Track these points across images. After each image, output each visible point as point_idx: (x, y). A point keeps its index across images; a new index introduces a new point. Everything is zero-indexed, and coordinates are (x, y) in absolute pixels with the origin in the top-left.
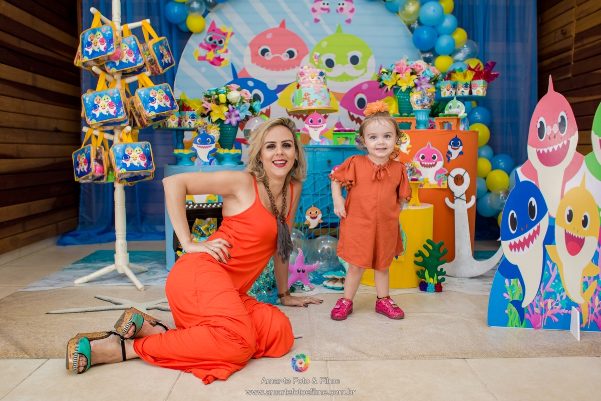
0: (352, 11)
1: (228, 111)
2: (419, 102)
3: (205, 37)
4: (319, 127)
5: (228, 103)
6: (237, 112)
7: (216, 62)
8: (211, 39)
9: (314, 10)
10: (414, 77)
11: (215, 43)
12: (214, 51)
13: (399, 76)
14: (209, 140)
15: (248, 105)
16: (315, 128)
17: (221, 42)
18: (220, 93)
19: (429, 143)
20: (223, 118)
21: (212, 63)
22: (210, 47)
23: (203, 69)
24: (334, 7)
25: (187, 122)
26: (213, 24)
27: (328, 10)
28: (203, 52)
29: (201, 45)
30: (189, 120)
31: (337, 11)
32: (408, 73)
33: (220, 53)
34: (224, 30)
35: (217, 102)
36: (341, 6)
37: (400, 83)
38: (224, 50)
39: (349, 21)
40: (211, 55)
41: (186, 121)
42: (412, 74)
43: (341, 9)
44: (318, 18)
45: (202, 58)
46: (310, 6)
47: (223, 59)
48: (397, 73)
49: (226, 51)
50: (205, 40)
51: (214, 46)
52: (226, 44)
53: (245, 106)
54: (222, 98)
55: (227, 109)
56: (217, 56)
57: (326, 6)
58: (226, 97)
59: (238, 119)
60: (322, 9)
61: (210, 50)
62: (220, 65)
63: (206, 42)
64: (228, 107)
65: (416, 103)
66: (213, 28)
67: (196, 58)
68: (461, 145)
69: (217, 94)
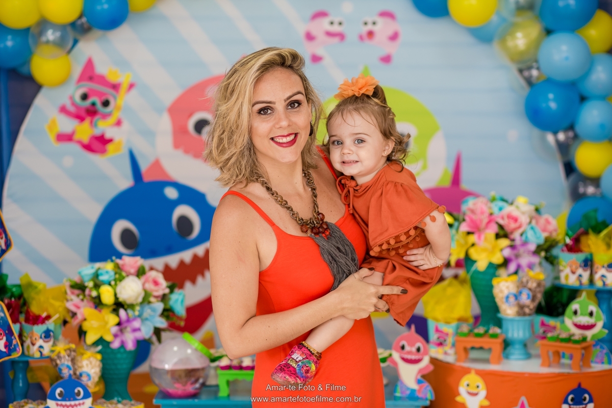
0: (394, 37)
1: (119, 324)
2: (512, 299)
3: (72, 93)
5: (118, 305)
6: (136, 324)
7: (96, 145)
8: (85, 97)
9: (310, 37)
10: (504, 242)
11: (93, 104)
12: (91, 122)
13: (473, 239)
14: (79, 392)
15: (160, 306)
17: (106, 104)
18: (103, 283)
19: (523, 399)
20: (109, 338)
21: (88, 147)
22: (83, 114)
23: (68, 161)
24: (353, 31)
25: (36, 347)
26: (90, 64)
27: (341, 36)
28: (67, 125)
29: (63, 110)
30: (40, 342)
31: (361, 38)
32: (491, 233)
33: (104, 127)
34: (113, 78)
35: (98, 303)
36: (370, 27)
37: (474, 254)
38: (112, 120)
39: (387, 59)
40: (85, 131)
41: (33, 344)
42: (498, 236)
43: (371, 34)
44: (320, 52)
45: (66, 138)
46: (301, 28)
47: (110, 141)
48: (469, 233)
49: (119, 123)
50: (71, 98)
51: (92, 112)
52: (118, 108)
54: (107, 296)
55: (116, 320)
56: (97, 132)
57: (336, 28)
58: (115, 295)
59: (139, 335)
60: (329, 34)
61: (81, 119)
62: (103, 151)
63: (73, 104)
64: (118, 315)
65: (504, 300)
66: (89, 73)
67: (52, 137)
68: (591, 401)
69: (97, 286)
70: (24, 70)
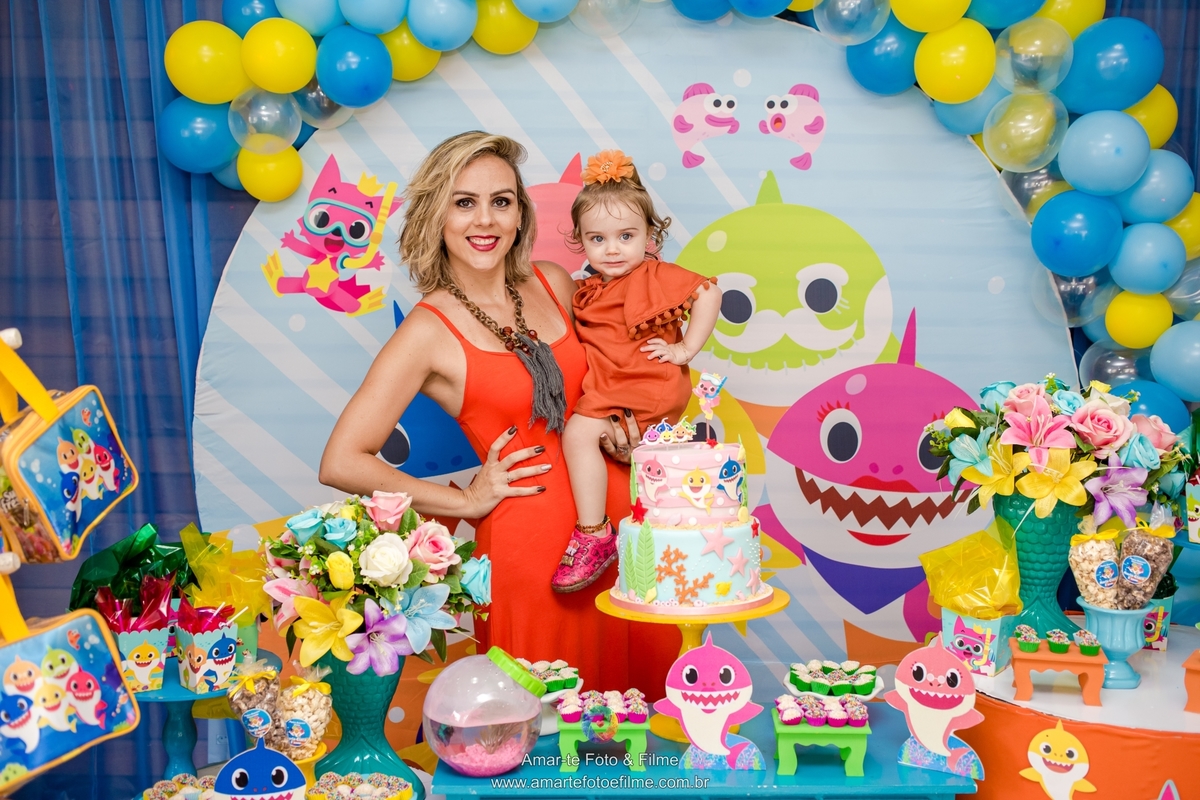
0: (815, 127)
1: (362, 629)
2: (1108, 575)
4: (721, 699)
5: (366, 590)
6: (398, 627)
7: (342, 297)
8: (323, 220)
9: (682, 125)
10: (1087, 467)
11: (337, 232)
12: (333, 261)
13: (1024, 460)
14: (279, 773)
15: (443, 591)
16: (706, 701)
17: (357, 231)
18: (335, 546)
19: (1170, 782)
20: (342, 655)
21: (327, 301)
22: (322, 248)
23: (297, 323)
24: (750, 115)
25: (200, 674)
26: (331, 166)
27: (733, 125)
29: (289, 241)
30: (210, 665)
31: (763, 126)
32: (1064, 444)
33: (355, 267)
34: (368, 190)
35: (324, 584)
36: (777, 109)
37: (1027, 487)
38: (367, 257)
39: (803, 162)
40: (323, 276)
41: (196, 671)
42: (1078, 455)
43: (778, 121)
44: (696, 150)
45: (293, 285)
46: (669, 112)
47: (366, 289)
48: (1017, 449)
49: (377, 262)
50: (301, 222)
51: (334, 245)
52: (378, 239)
53: (431, 599)
54: (340, 568)
55: (359, 621)
56: (344, 276)
57: (723, 112)
58: (357, 570)
59: (402, 648)
60: (712, 120)
61: (318, 256)
62: (355, 308)
63: (306, 231)
64: (361, 611)
65: (1094, 576)
66: (330, 183)
67: (273, 284)
69: (321, 552)
70: (225, 178)
